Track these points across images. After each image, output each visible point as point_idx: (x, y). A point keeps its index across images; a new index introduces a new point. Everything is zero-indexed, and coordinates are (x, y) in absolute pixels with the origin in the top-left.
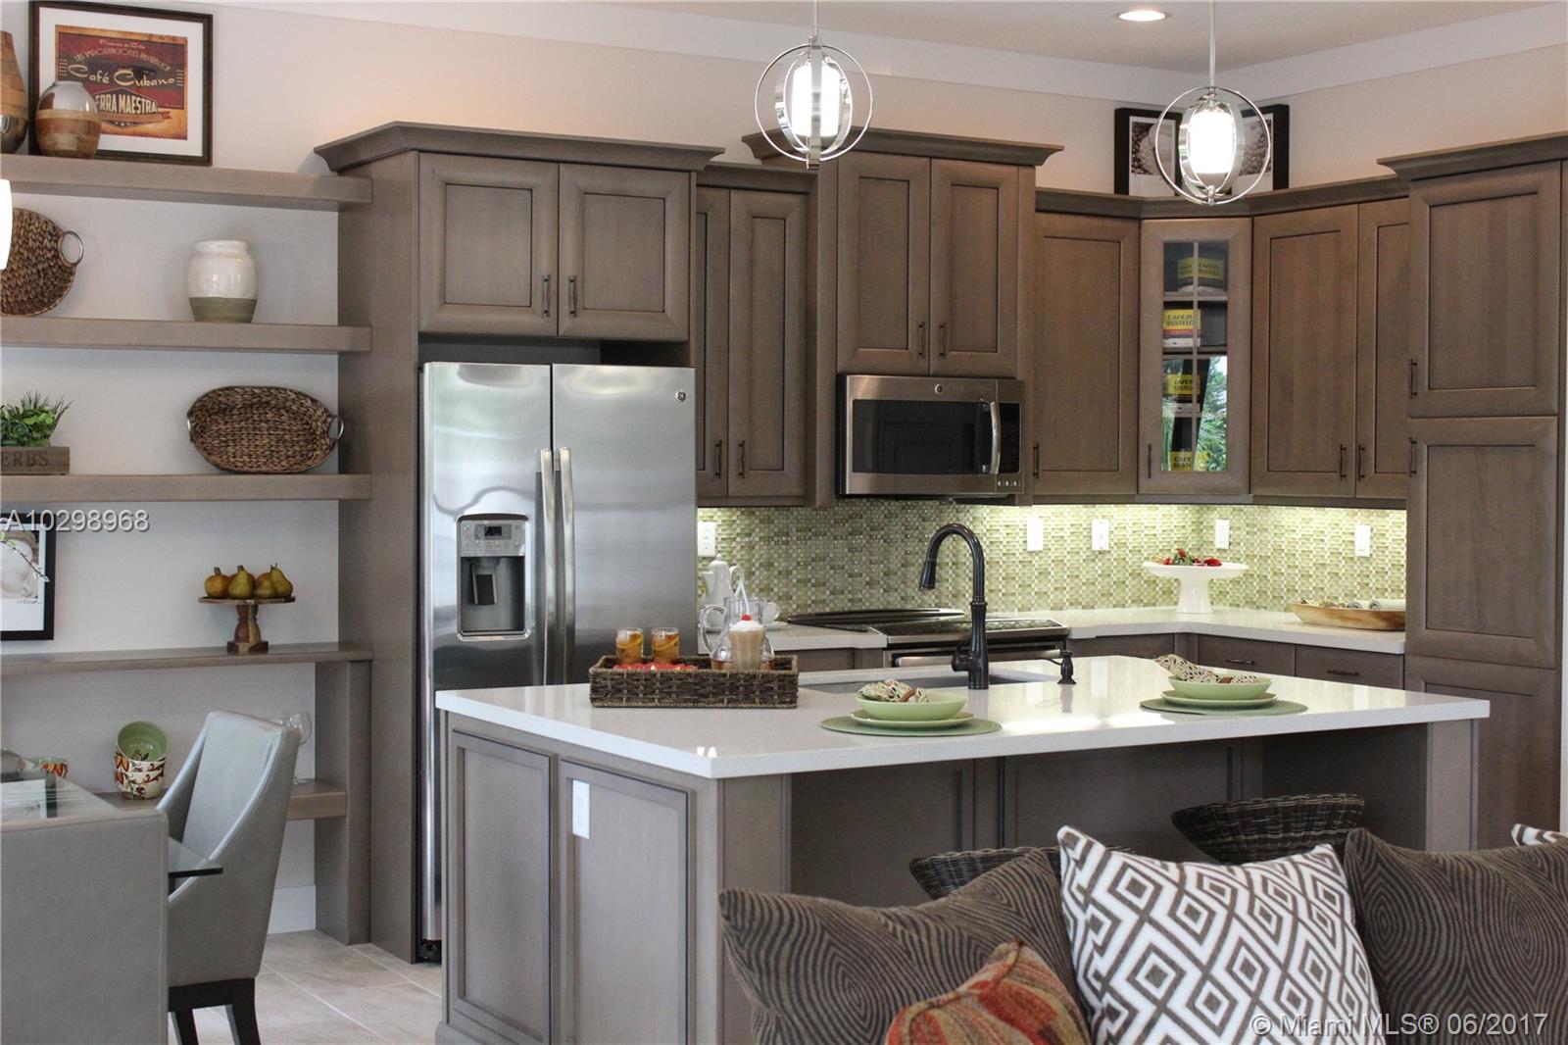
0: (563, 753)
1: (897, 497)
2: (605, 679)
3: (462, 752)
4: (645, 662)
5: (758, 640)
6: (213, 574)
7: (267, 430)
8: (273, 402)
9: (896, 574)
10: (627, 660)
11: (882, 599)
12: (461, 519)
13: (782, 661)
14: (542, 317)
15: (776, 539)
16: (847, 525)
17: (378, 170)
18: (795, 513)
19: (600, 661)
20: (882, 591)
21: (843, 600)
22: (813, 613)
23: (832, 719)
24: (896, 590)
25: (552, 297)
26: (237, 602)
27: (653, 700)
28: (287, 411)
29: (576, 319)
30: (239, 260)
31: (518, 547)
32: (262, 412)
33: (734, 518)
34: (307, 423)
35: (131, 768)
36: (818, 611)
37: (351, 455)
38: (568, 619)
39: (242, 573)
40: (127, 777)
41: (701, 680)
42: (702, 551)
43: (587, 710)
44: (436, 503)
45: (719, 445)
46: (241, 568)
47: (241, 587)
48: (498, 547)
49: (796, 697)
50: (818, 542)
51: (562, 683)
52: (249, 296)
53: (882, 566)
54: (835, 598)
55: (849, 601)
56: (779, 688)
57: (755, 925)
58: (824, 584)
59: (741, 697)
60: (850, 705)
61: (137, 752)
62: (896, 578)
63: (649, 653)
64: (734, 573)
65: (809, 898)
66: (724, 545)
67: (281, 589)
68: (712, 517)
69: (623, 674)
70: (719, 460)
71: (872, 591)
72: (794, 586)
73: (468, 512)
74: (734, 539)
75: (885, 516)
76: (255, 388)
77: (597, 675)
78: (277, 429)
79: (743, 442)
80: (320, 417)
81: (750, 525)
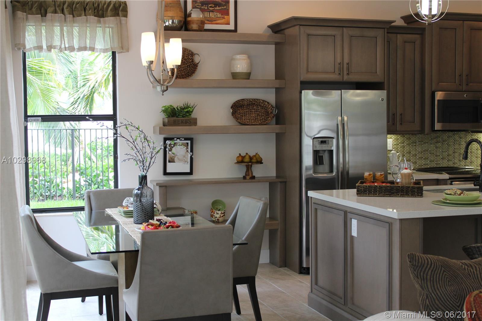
0: (349, 210)
1: (452, 131)
2: (361, 188)
3: (316, 210)
4: (373, 182)
5: (410, 175)
6: (239, 155)
7: (254, 112)
8: (256, 103)
9: (451, 155)
10: (368, 182)
11: (446, 164)
12: (314, 138)
13: (417, 182)
14: (338, 75)
15: (412, 144)
16: (435, 140)
17: (287, 32)
18: (418, 136)
19: (359, 182)
20: (446, 161)
21: (434, 164)
22: (424, 168)
23: (435, 201)
24: (451, 161)
25: (341, 70)
26: (246, 164)
27: (376, 194)
28: (260, 106)
29: (349, 76)
30: (246, 61)
31: (331, 147)
32: (252, 106)
33: (398, 138)
34: (266, 110)
35: (215, 213)
36: (425, 167)
37: (280, 119)
38: (347, 169)
39: (247, 155)
40: (214, 216)
41: (392, 188)
42: (389, 149)
43: (356, 197)
44: (306, 134)
45: (394, 115)
46: (247, 154)
47: (247, 159)
48: (324, 147)
49: (423, 194)
50: (425, 145)
51: (345, 189)
52: (249, 71)
53: (446, 153)
54: (431, 163)
55: (436, 164)
56: (417, 191)
57: (419, 264)
58: (428, 159)
59: (405, 193)
60: (441, 197)
61: (217, 208)
62: (451, 157)
63: (375, 179)
64: (398, 155)
65: (436, 257)
66: (395, 146)
67: (259, 160)
68: (391, 137)
69: (367, 186)
70: (394, 120)
71: (443, 161)
72: (418, 159)
73: (316, 136)
74: (398, 144)
75: (448, 137)
76: (250, 99)
77: (359, 186)
78: (257, 111)
79: (402, 114)
80: (270, 108)
81: (403, 140)
